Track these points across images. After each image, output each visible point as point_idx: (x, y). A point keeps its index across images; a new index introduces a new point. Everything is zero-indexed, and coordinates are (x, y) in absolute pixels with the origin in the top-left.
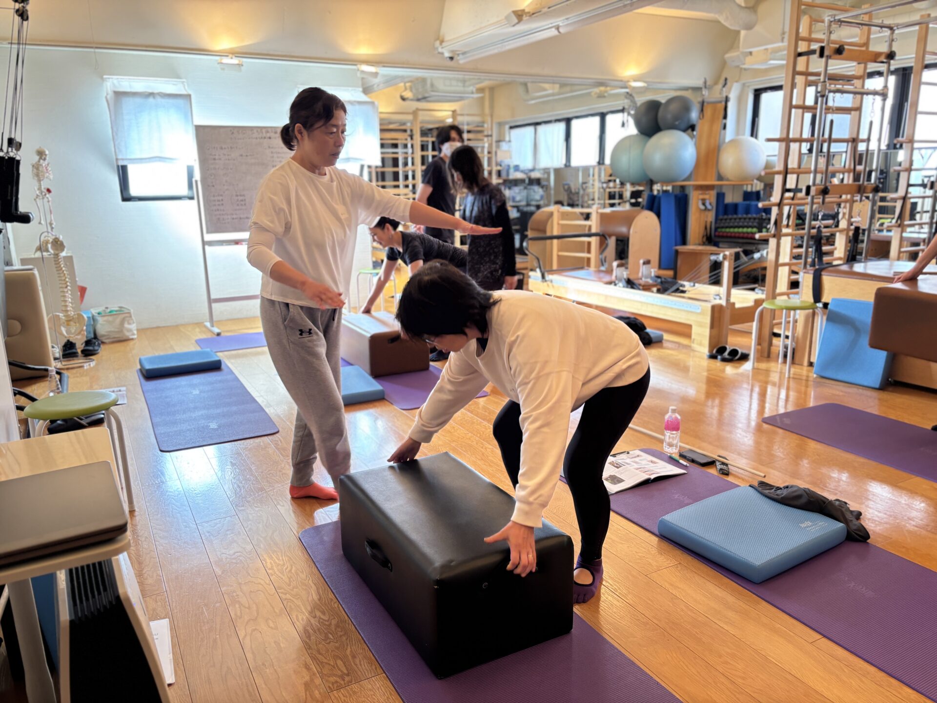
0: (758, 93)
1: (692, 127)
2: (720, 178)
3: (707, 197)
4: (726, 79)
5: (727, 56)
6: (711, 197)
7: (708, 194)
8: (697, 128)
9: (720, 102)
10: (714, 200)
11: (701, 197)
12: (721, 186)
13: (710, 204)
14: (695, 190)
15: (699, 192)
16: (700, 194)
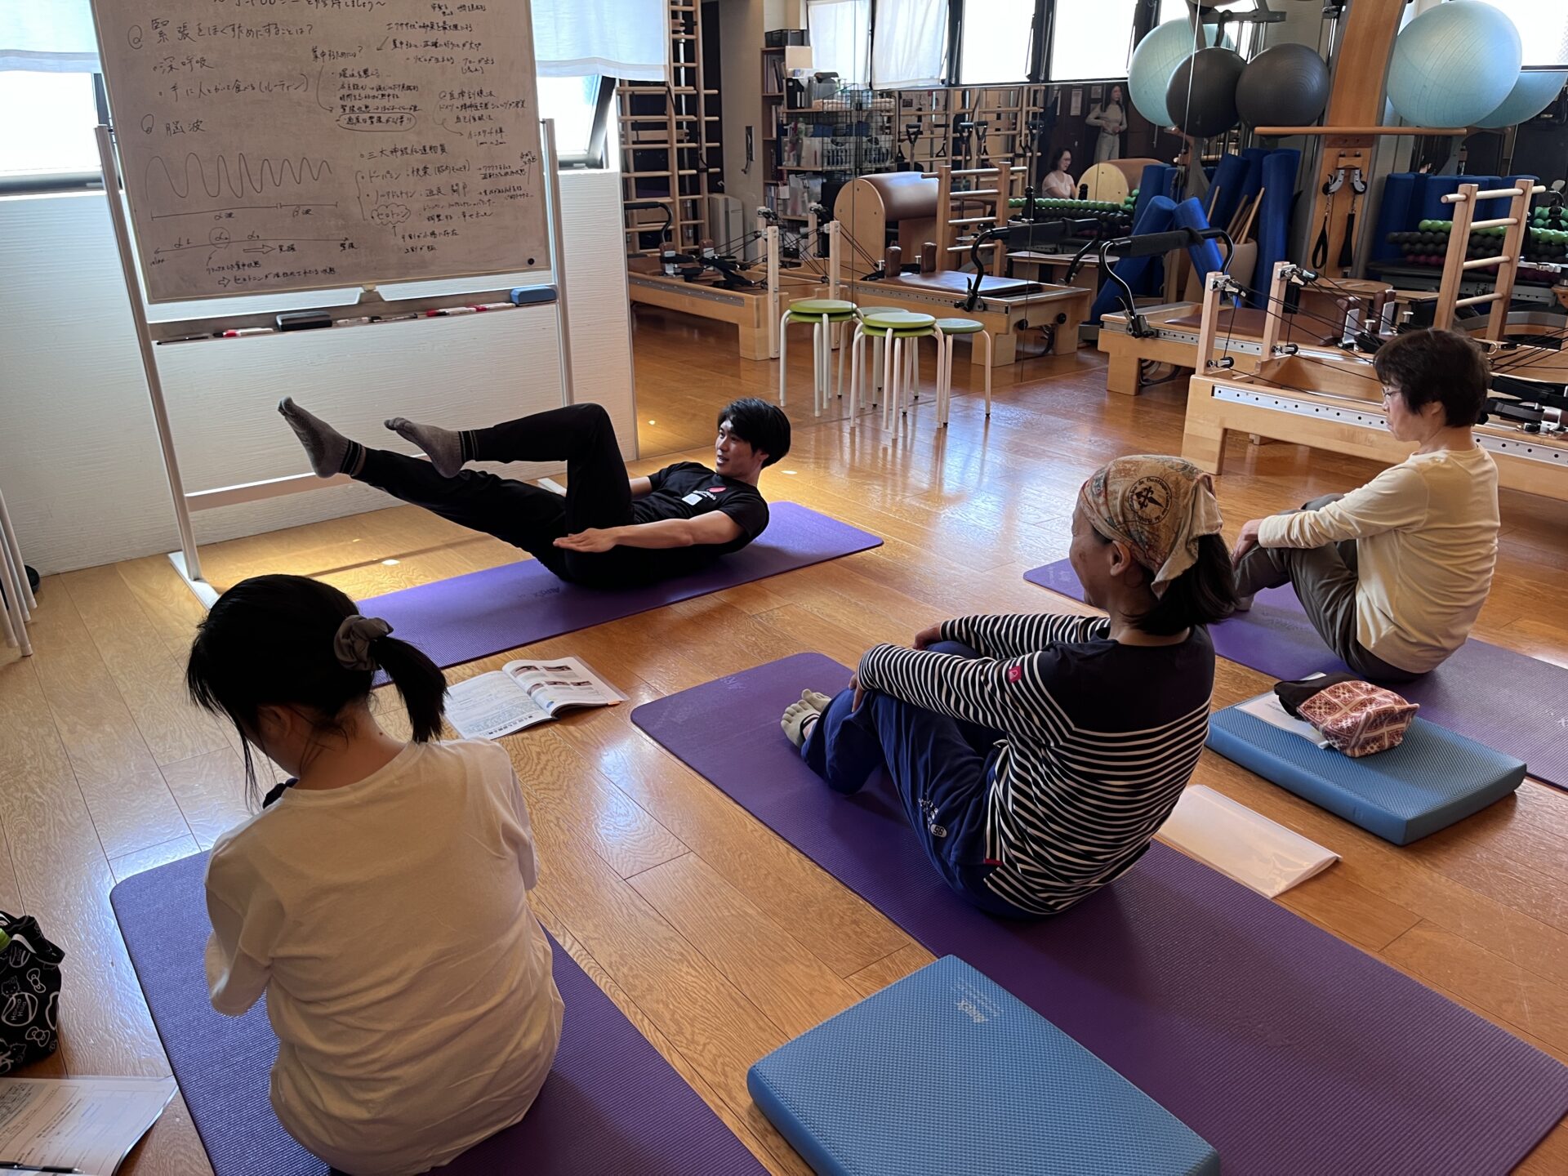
3: (1356, 162)
6: (1365, 164)
7: (1356, 156)
10: (1370, 172)
11: (1343, 162)
13: (1361, 178)
14: (1329, 147)
15: (1336, 151)
16: (1341, 156)
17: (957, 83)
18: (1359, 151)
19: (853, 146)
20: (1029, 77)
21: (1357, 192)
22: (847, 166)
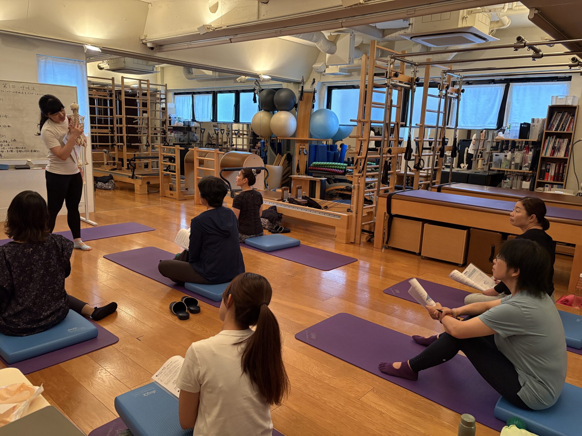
0: (330, 89)
1: (296, 106)
2: (311, 136)
3: (304, 147)
4: (314, 79)
5: (313, 66)
6: (306, 147)
7: (304, 145)
8: (299, 106)
9: (311, 92)
10: (307, 149)
11: (301, 147)
12: (311, 141)
13: (306, 151)
14: (297, 143)
15: (300, 144)
16: (300, 145)
17: (216, 121)
18: (305, 144)
19: (187, 137)
20: (234, 121)
21: (305, 154)
22: (185, 143)
